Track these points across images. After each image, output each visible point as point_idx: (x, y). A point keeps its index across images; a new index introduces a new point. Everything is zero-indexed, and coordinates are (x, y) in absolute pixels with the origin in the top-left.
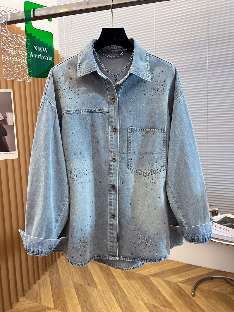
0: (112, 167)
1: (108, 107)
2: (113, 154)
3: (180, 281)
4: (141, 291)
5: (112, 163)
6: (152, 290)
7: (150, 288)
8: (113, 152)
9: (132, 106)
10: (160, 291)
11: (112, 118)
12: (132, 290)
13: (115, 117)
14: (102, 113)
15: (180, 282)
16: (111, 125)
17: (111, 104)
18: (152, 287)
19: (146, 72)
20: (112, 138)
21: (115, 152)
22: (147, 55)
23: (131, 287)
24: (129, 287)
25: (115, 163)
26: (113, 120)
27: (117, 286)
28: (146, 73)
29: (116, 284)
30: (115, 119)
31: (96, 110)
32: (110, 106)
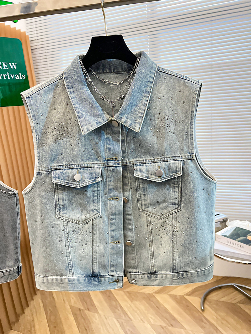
3: (186, 293)
4: (146, 312)
6: (158, 309)
7: (155, 307)
10: (166, 309)
12: (137, 313)
15: (187, 295)
18: (158, 306)
23: (136, 309)
24: (133, 309)
27: (120, 310)
29: (119, 308)
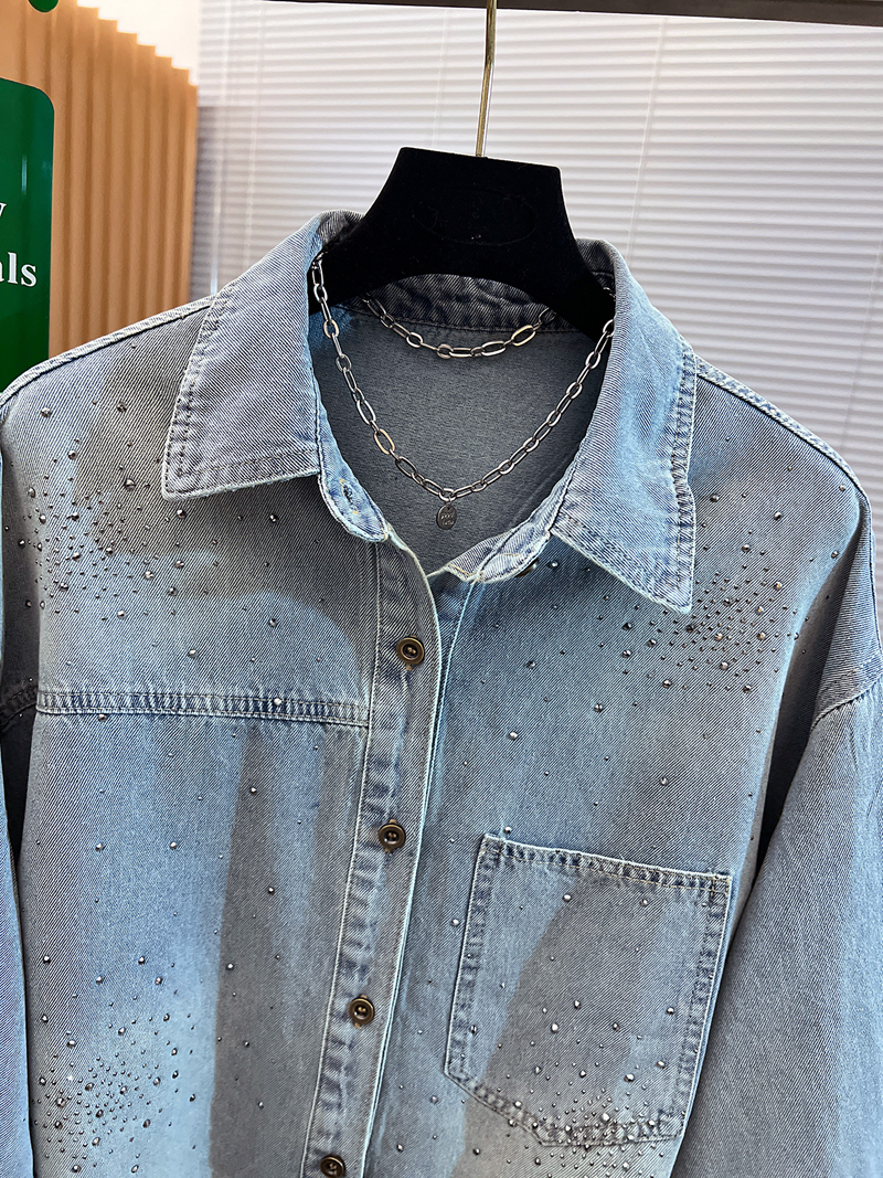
0: (344, 1055)
1: (366, 689)
2: (356, 976)
5: (346, 1030)
8: (364, 969)
9: (528, 704)
11: (382, 764)
13: (407, 764)
14: (322, 724)
16: (372, 808)
17: (392, 675)
19: (668, 541)
20: (367, 884)
21: (372, 969)
22: (689, 385)
25: (365, 1034)
26: (389, 778)
28: (663, 550)
30: (402, 775)
31: (284, 706)
32: (383, 688)
